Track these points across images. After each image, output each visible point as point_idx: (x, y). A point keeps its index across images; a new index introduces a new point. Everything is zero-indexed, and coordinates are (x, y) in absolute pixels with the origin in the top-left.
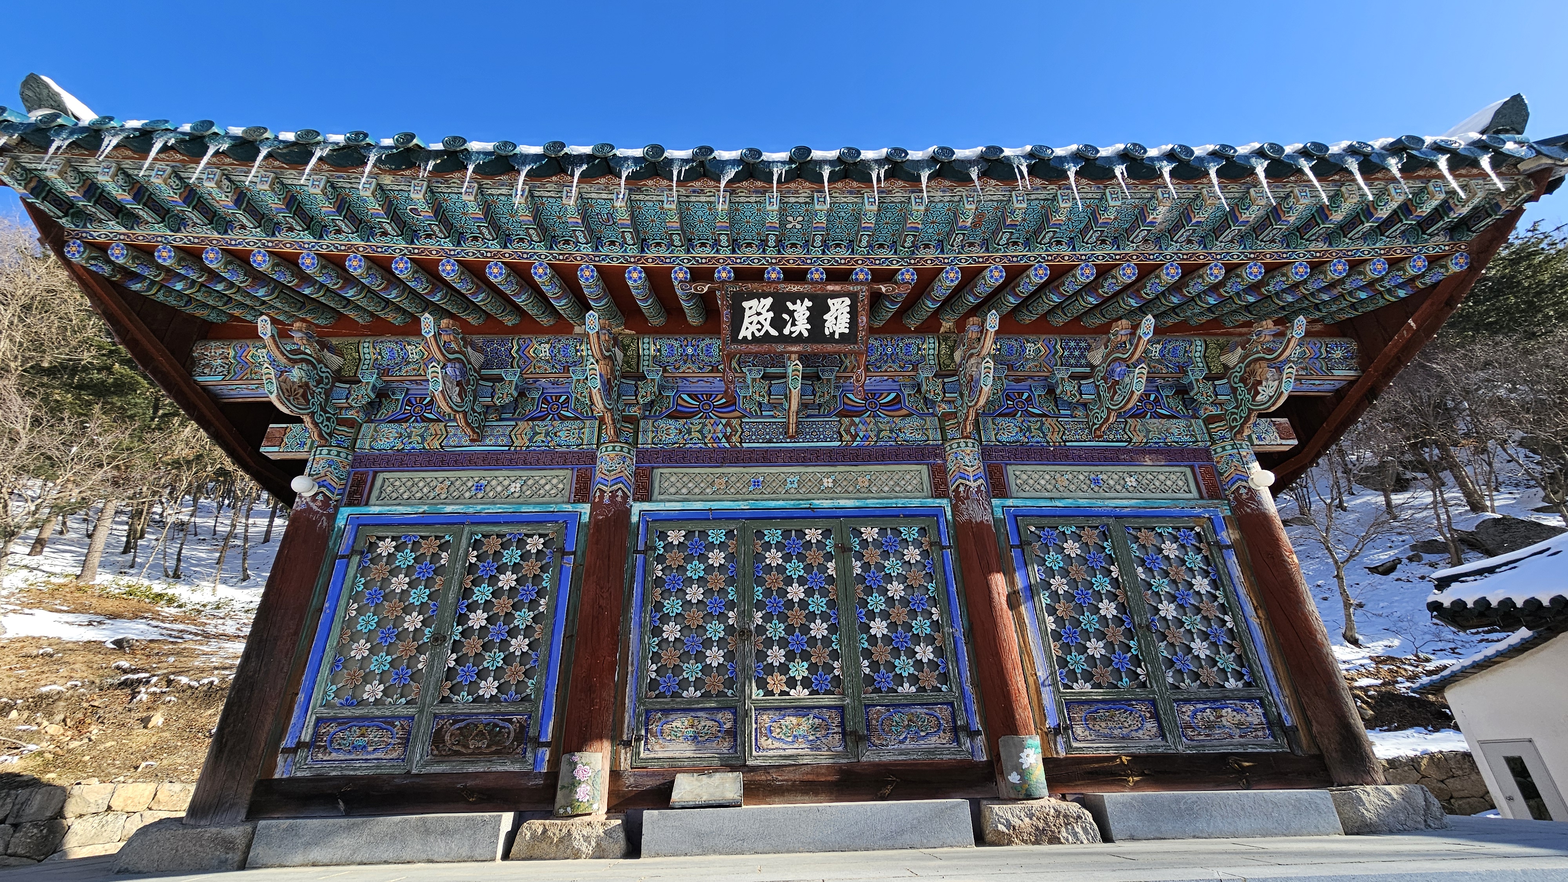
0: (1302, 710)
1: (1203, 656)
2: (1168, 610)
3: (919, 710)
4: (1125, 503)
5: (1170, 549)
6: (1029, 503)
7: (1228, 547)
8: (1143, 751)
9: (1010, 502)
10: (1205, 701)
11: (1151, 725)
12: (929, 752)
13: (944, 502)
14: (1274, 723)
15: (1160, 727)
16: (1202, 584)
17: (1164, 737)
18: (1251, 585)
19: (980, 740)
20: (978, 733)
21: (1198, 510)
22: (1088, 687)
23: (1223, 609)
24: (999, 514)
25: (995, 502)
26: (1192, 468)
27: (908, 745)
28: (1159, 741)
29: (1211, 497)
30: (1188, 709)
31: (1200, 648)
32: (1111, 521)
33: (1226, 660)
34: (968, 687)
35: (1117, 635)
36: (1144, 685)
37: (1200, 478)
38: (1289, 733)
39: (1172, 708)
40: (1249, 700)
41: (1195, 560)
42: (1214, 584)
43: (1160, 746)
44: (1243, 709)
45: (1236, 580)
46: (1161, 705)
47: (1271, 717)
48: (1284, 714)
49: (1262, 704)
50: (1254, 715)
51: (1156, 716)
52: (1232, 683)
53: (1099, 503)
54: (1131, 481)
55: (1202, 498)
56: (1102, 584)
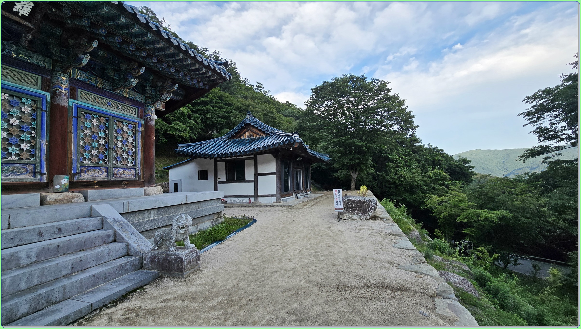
0: (143, 171)
1: (125, 158)
2: (119, 145)
3: (18, 166)
4: (117, 113)
5: (125, 129)
6: (83, 104)
7: (140, 132)
8: (101, 180)
9: (76, 102)
10: (122, 168)
11: (105, 174)
12: (21, 179)
13: (47, 94)
14: (136, 174)
15: (108, 174)
16: (130, 140)
17: (108, 177)
18: (142, 141)
19: (45, 176)
20: (45, 174)
21: (136, 120)
22: (89, 162)
23: (134, 146)
24: (71, 104)
25: (70, 100)
26: (138, 108)
27: (10, 177)
28: (106, 178)
29: (140, 118)
30: (117, 170)
31: (125, 156)
32: (110, 117)
33: (130, 159)
34: (44, 160)
35: (102, 149)
36: (106, 163)
37: (139, 112)
38: (139, 177)
39: (113, 169)
40: (132, 169)
41: (131, 133)
42: (134, 140)
43: (106, 179)
44: (130, 171)
45: (139, 140)
46: (109, 169)
47: (136, 173)
48: (139, 172)
49: (135, 170)
50: (133, 172)
51: (107, 172)
52: (130, 165)
53: (109, 111)
54: (120, 107)
55: (138, 117)
56: (102, 134)
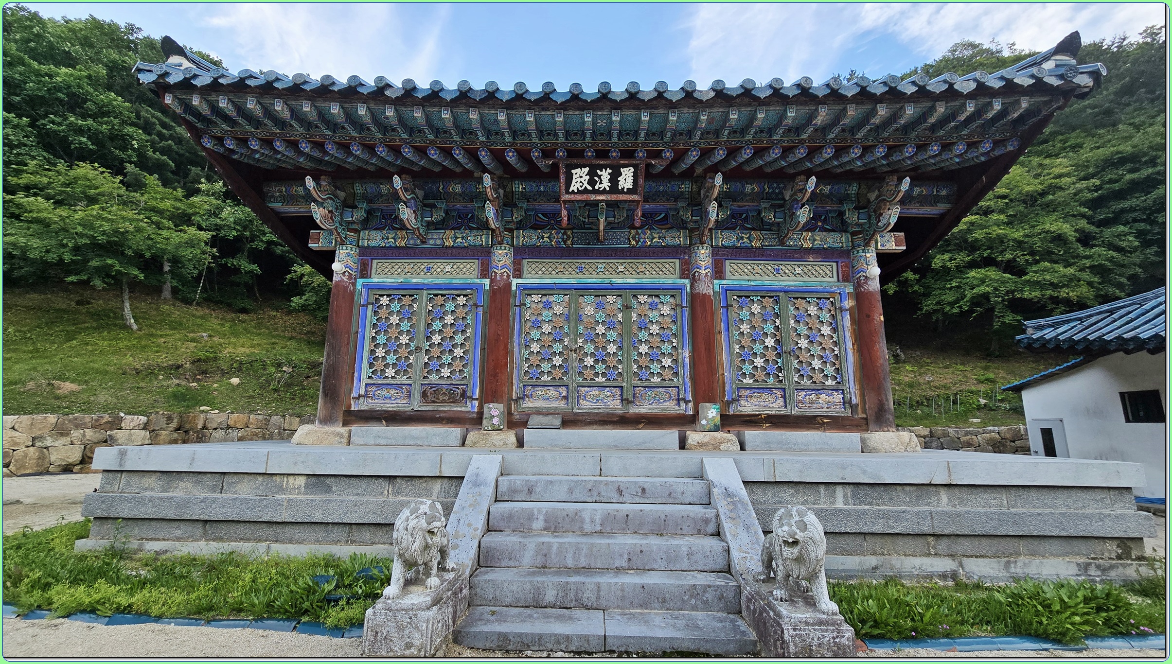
0: (863, 396)
1: (817, 368)
2: (803, 343)
3: (661, 390)
4: (792, 283)
5: (813, 310)
6: (735, 283)
7: (847, 310)
8: (773, 413)
9: (724, 282)
10: (813, 390)
11: (781, 401)
12: (664, 409)
13: (687, 281)
14: (846, 403)
15: (785, 402)
16: (826, 330)
17: (786, 407)
18: (854, 330)
19: (691, 405)
20: (690, 401)
21: (834, 289)
22: (751, 381)
23: (835, 344)
24: (717, 289)
25: (716, 281)
26: (837, 262)
27: (654, 406)
28: (783, 409)
29: (844, 281)
30: (803, 394)
31: (817, 364)
32: (781, 294)
33: (830, 370)
34: (688, 380)
35: (771, 355)
36: (781, 381)
37: (840, 269)
38: (854, 408)
39: (793, 393)
40: (837, 390)
41: (826, 316)
42: (835, 330)
43: (783, 411)
44: (832, 395)
45: (846, 329)
46: (787, 391)
47: (846, 399)
48: (853, 398)
49: (843, 393)
50: (838, 397)
51: (784, 397)
52: (830, 382)
53: (777, 283)
54: (798, 270)
55: (838, 281)
56: (769, 328)
